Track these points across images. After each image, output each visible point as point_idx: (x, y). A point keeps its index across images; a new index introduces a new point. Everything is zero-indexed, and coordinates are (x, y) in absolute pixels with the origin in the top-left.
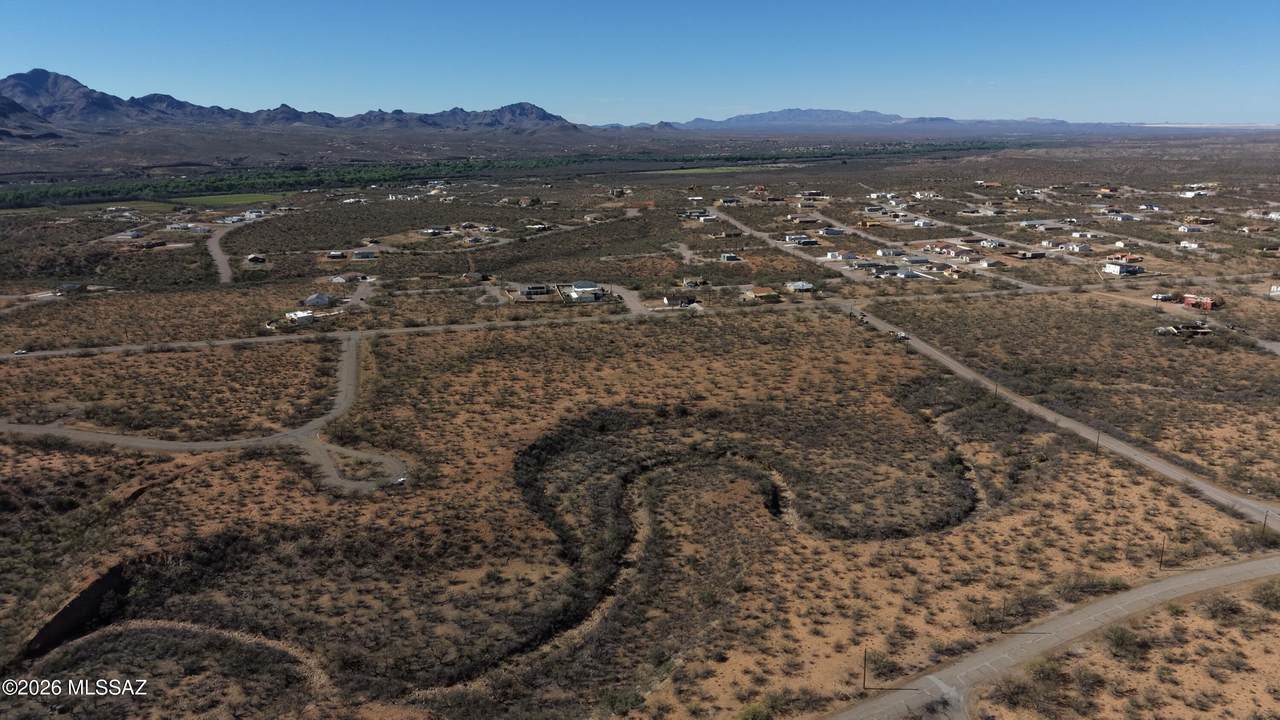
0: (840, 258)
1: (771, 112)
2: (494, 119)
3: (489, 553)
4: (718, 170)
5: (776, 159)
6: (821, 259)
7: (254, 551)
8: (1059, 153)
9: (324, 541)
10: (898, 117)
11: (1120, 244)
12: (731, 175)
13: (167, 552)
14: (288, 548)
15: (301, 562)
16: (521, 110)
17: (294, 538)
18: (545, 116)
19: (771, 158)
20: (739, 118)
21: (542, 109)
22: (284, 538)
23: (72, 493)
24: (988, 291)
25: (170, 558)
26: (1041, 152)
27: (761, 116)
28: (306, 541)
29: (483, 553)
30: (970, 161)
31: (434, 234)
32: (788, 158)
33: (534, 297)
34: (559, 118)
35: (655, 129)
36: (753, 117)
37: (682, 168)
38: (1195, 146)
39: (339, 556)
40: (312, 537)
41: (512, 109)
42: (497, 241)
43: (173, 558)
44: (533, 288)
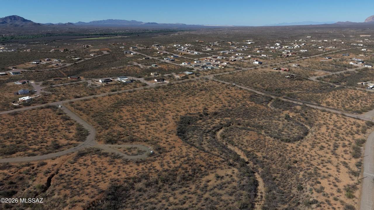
0: (187, 64)
1: (104, 20)
2: (3, 21)
3: (208, 169)
4: (100, 38)
5: (116, 35)
6: (181, 65)
7: (126, 190)
8: (192, 33)
9: (151, 180)
10: (141, 22)
11: (249, 56)
12: (107, 40)
13: (98, 200)
14: (139, 185)
15: (148, 189)
16: (14, 18)
17: (140, 181)
18: (24, 20)
19: (114, 34)
20: (94, 22)
21: (23, 18)
22: (135, 182)
23: (9, 188)
24: (234, 71)
25: (100, 201)
26: (188, 32)
27: (101, 21)
28: (144, 181)
29: (206, 170)
30: (173, 35)
31: (37, 64)
32: (120, 34)
33: (109, 83)
34: (30, 21)
35: (67, 25)
36: (98, 22)
37: (88, 38)
38: (221, 31)
39: (160, 184)
40: (146, 179)
41: (10, 17)
42: (66, 65)
43: (101, 201)
44: (106, 80)
